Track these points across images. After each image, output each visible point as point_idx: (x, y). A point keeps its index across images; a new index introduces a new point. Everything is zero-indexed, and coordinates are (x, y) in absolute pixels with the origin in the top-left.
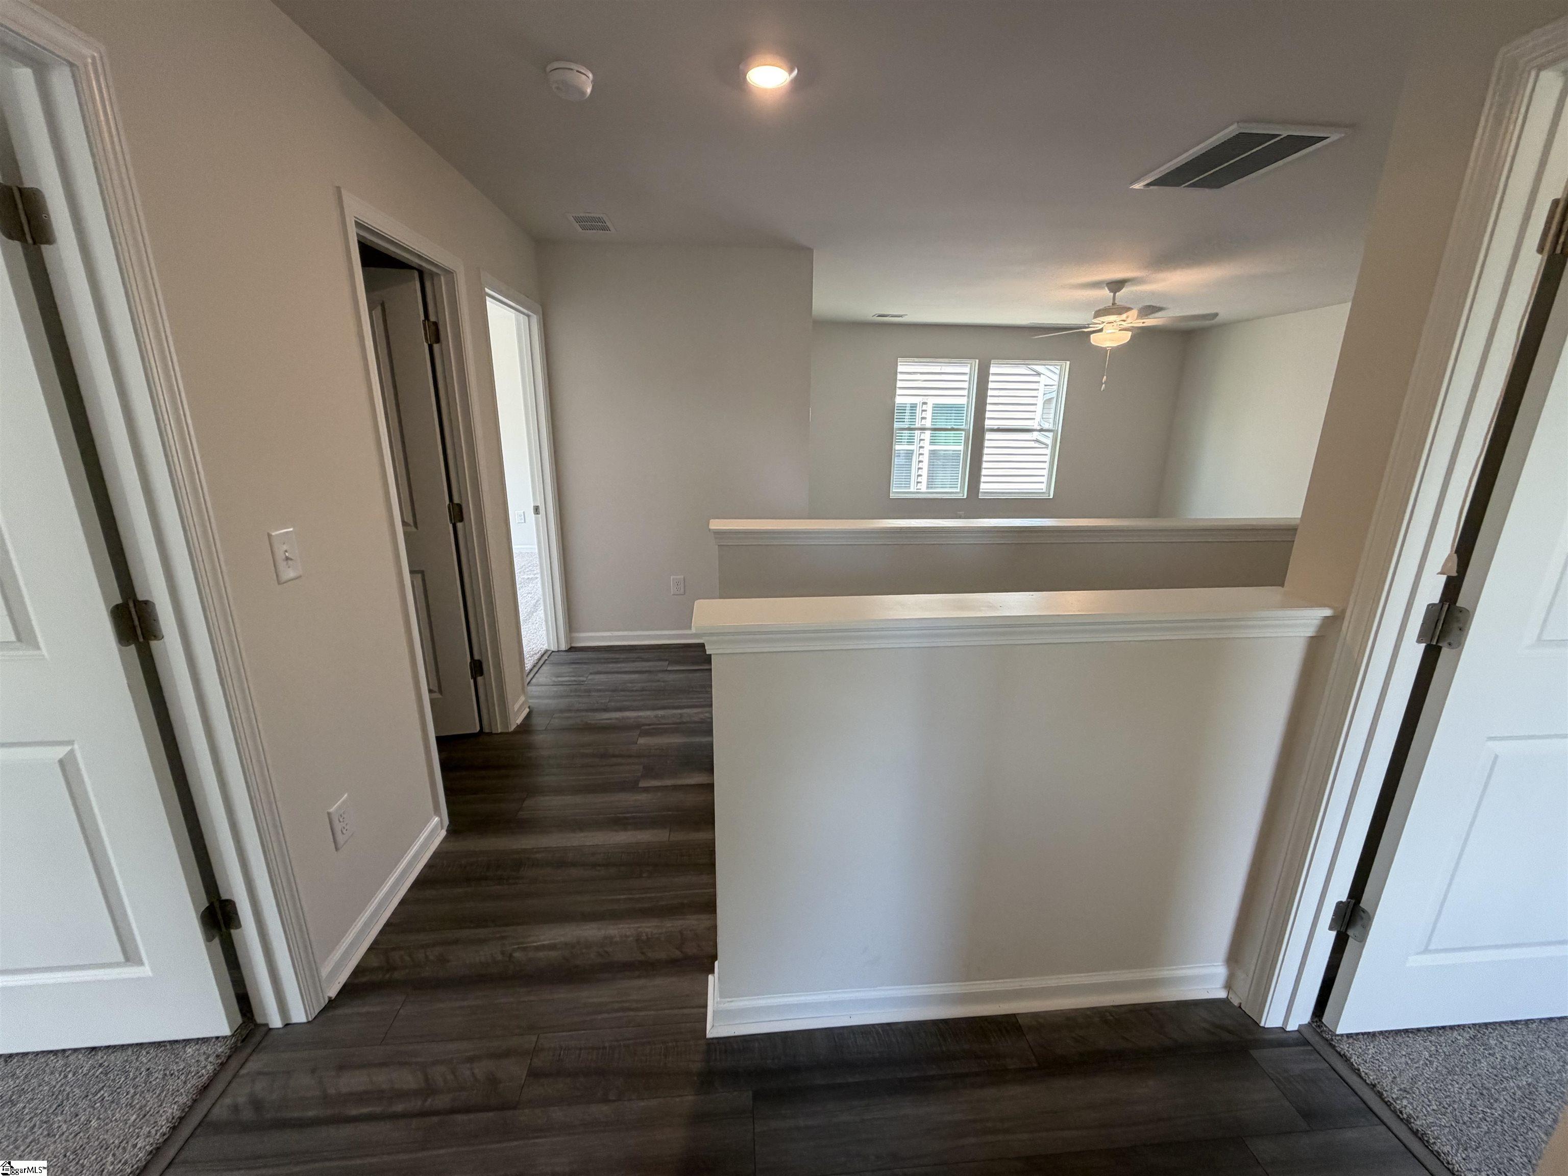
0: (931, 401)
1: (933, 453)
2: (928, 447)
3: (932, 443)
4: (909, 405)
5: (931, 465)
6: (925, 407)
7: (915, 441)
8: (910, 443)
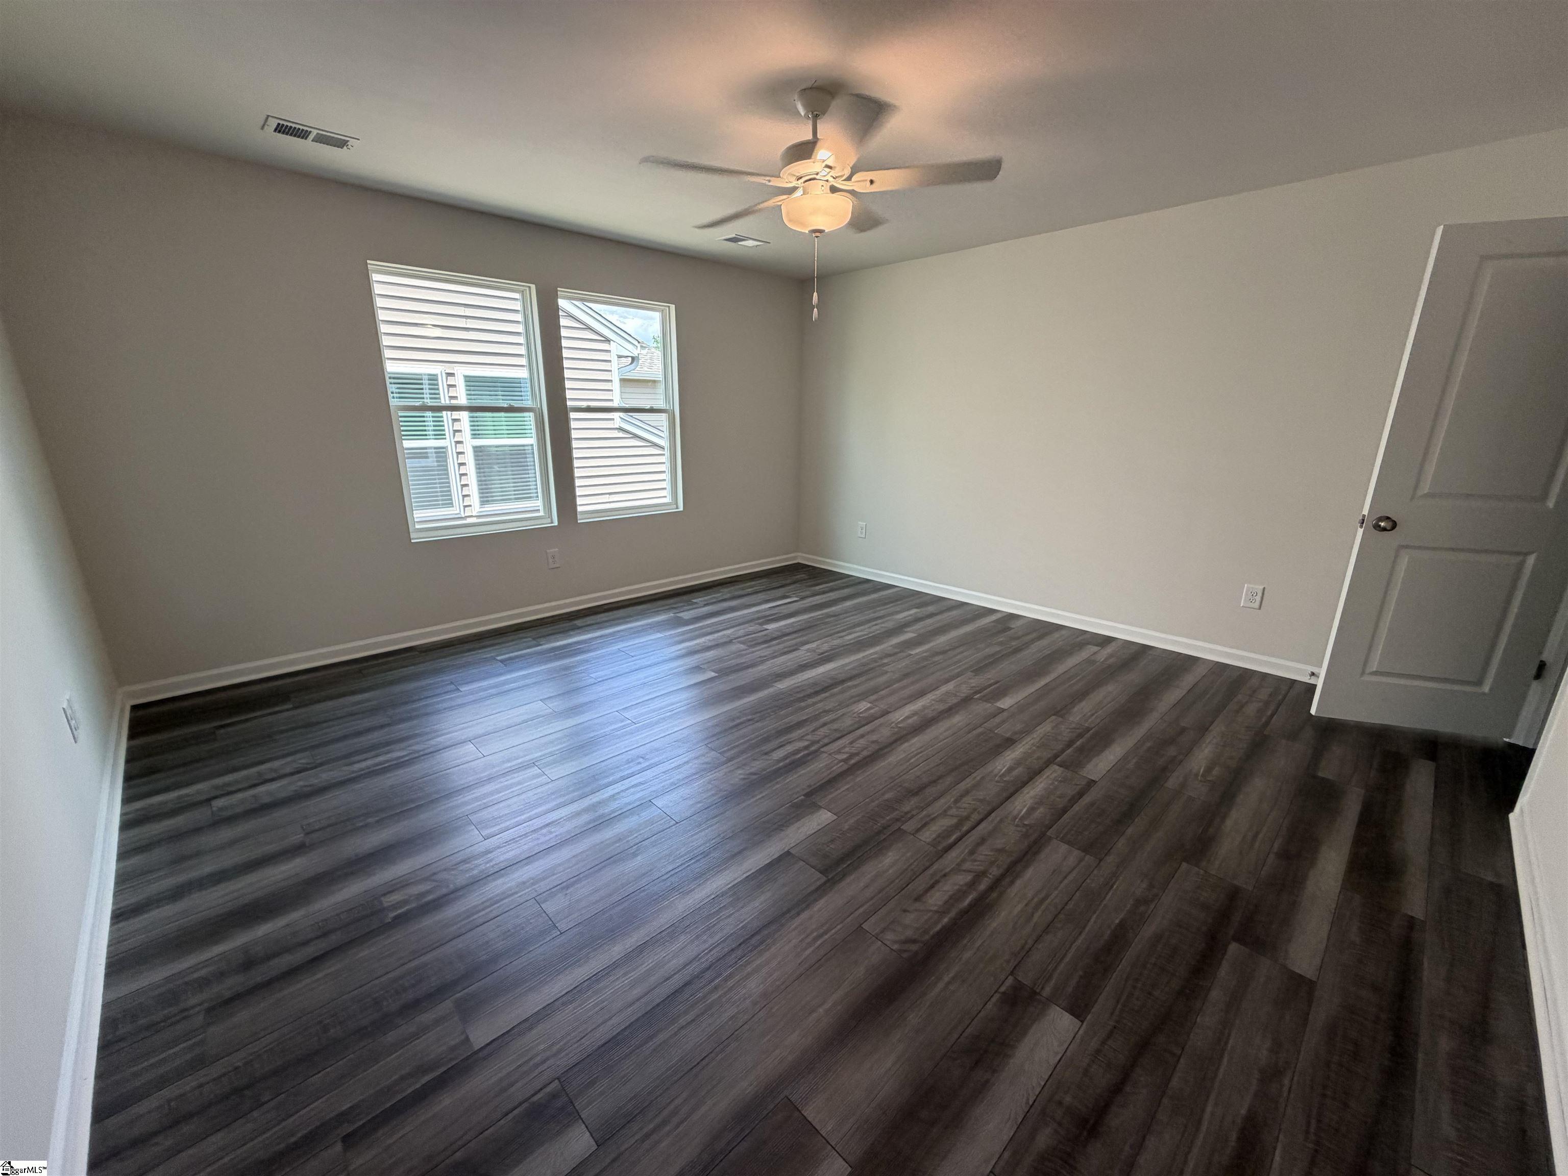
0: (461, 372)
1: (477, 450)
2: (469, 444)
3: (475, 436)
4: (427, 377)
5: (479, 467)
6: (451, 381)
7: (447, 432)
8: (440, 435)
